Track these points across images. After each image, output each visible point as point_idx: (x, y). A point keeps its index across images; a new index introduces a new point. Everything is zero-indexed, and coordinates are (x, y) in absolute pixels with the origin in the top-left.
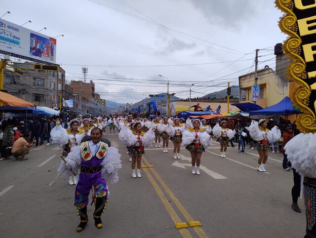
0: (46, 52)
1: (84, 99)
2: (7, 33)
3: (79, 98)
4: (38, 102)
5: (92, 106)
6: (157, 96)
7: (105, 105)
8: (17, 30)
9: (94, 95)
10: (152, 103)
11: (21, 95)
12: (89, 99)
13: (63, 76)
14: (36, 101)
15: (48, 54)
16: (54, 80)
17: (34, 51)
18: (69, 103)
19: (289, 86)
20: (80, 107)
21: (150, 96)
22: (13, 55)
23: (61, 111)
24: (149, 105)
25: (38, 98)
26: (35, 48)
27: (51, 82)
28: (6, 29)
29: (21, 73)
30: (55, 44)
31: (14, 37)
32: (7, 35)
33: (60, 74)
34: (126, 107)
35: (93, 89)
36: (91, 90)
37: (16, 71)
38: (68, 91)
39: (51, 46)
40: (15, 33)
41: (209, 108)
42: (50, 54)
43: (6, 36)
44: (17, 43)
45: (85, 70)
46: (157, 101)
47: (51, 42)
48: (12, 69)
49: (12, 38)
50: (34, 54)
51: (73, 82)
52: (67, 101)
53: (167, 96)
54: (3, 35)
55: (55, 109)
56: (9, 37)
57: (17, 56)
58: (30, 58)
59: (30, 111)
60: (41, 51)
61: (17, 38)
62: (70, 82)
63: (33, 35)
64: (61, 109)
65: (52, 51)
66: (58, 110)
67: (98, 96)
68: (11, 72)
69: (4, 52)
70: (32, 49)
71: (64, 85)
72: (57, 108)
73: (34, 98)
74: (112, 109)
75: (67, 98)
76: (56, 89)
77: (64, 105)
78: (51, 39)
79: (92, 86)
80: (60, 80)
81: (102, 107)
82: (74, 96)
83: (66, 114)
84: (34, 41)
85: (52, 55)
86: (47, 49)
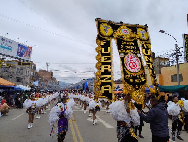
0: (26, 55)
1: (46, 81)
2: (5, 44)
3: (43, 80)
4: (18, 83)
5: (50, 85)
6: (88, 79)
7: (58, 85)
8: (11, 42)
9: (52, 78)
10: (85, 83)
11: (9, 78)
12: (49, 81)
13: (35, 67)
14: (17, 82)
15: (27, 56)
16: (29, 70)
17: (19, 54)
18: (36, 84)
19: (158, 75)
20: (43, 86)
21: (84, 79)
22: (7, 56)
23: (31, 88)
25: (19, 80)
26: (20, 52)
27: (27, 71)
28: (5, 42)
29: (11, 67)
30: (31, 50)
31: (9, 46)
32: (6, 45)
33: (33, 67)
34: (71, 86)
35: (52, 75)
36: (50, 76)
37: (8, 66)
38: (36, 76)
39: (29, 51)
40: (9, 44)
41: (118, 87)
42: (28, 55)
43: (4, 46)
44: (10, 50)
45: (48, 64)
46: (88, 83)
49: (8, 47)
50: (19, 55)
51: (41, 71)
52: (35, 82)
53: (94, 80)
54: (3, 45)
55: (28, 87)
56: (6, 46)
57: (9, 56)
58: (16, 58)
59: (13, 88)
60: (23, 53)
61: (11, 47)
62: (39, 71)
63: (19, 45)
65: (29, 54)
66: (29, 87)
67: (54, 79)
68: (5, 66)
69: (3, 54)
70: (18, 53)
71: (35, 72)
72: (29, 86)
73: (17, 80)
74: (62, 87)
75: (35, 80)
76: (30, 75)
77: (33, 85)
78: (30, 47)
79: (51, 73)
80: (32, 70)
81: (57, 85)
82: (40, 79)
83: (34, 90)
84: (20, 48)
85: (29, 56)
86: (27, 53)
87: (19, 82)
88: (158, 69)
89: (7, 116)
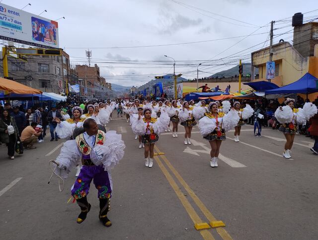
0: (48, 37)
1: (90, 83)
2: (8, 18)
3: (85, 83)
4: (44, 89)
5: (98, 90)
6: (163, 77)
7: (111, 89)
8: (17, 14)
9: (99, 79)
10: (158, 85)
11: (27, 81)
12: (95, 84)
13: (67, 60)
14: (43, 87)
15: (51, 39)
16: (59, 65)
17: (37, 35)
18: (75, 89)
19: (308, 61)
20: (86, 92)
21: (156, 77)
22: (16, 40)
23: (68, 97)
24: (155, 87)
25: (45, 84)
26: (37, 33)
27: (56, 67)
28: (7, 13)
29: (25, 59)
30: (57, 27)
31: (16, 22)
32: (9, 20)
33: (64, 58)
34: (131, 90)
35: (98, 73)
36: (96, 74)
37: (20, 58)
38: (74, 76)
39: (53, 30)
40: (16, 18)
41: (217, 89)
42: (53, 38)
43: (7, 21)
44: (19, 28)
45: (89, 54)
46: (163, 83)
47: (53, 25)
48: (16, 56)
49: (13, 23)
50: (37, 39)
51: (78, 67)
52: (73, 87)
53: (174, 77)
54: (4, 20)
55: (62, 95)
56: (10, 22)
57: (20, 42)
58: (33, 43)
59: (37, 98)
60: (44, 35)
61: (19, 23)
62: (75, 67)
63: (34, 19)
64: (68, 94)
65: (54, 35)
66: (64, 96)
67: (104, 79)
68: (15, 58)
69: (8, 38)
70: (34, 34)
71: (69, 69)
72: (64, 94)
73: (41, 84)
74: (118, 92)
75: (73, 83)
76: (61, 74)
77: (70, 91)
78: (53, 22)
79: (97, 70)
80: (64, 64)
81: (108, 90)
82: (80, 81)
83: (73, 100)
84: (36, 25)
85: (55, 39)
86: (49, 33)
87: (46, 87)
88: (309, 47)
89: (36, 148)
